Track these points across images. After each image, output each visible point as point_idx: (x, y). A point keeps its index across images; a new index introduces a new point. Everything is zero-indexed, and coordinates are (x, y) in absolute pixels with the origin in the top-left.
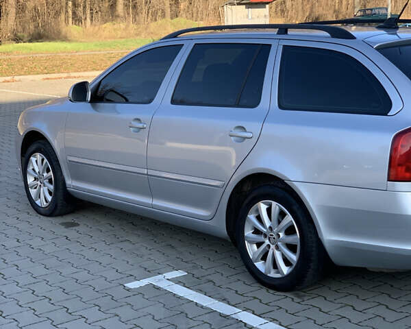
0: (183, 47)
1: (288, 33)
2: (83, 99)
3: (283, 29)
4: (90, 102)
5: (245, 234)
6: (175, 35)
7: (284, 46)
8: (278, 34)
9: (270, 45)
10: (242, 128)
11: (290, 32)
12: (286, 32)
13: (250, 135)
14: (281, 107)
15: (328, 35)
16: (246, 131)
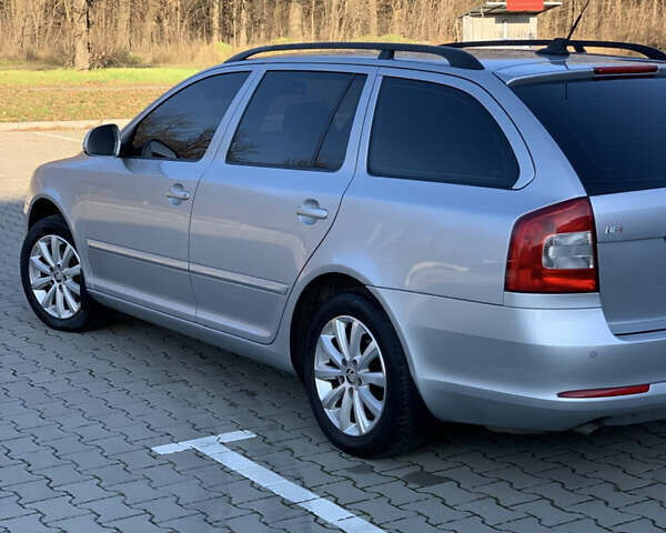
0: (251, 76)
1: (396, 57)
2: (110, 153)
3: (388, 51)
4: (120, 156)
5: (316, 368)
6: (244, 57)
7: (384, 77)
8: (379, 58)
9: (366, 75)
10: (314, 203)
11: (397, 55)
12: (391, 56)
13: (324, 214)
14: (370, 171)
15: (446, 61)
16: (319, 208)
